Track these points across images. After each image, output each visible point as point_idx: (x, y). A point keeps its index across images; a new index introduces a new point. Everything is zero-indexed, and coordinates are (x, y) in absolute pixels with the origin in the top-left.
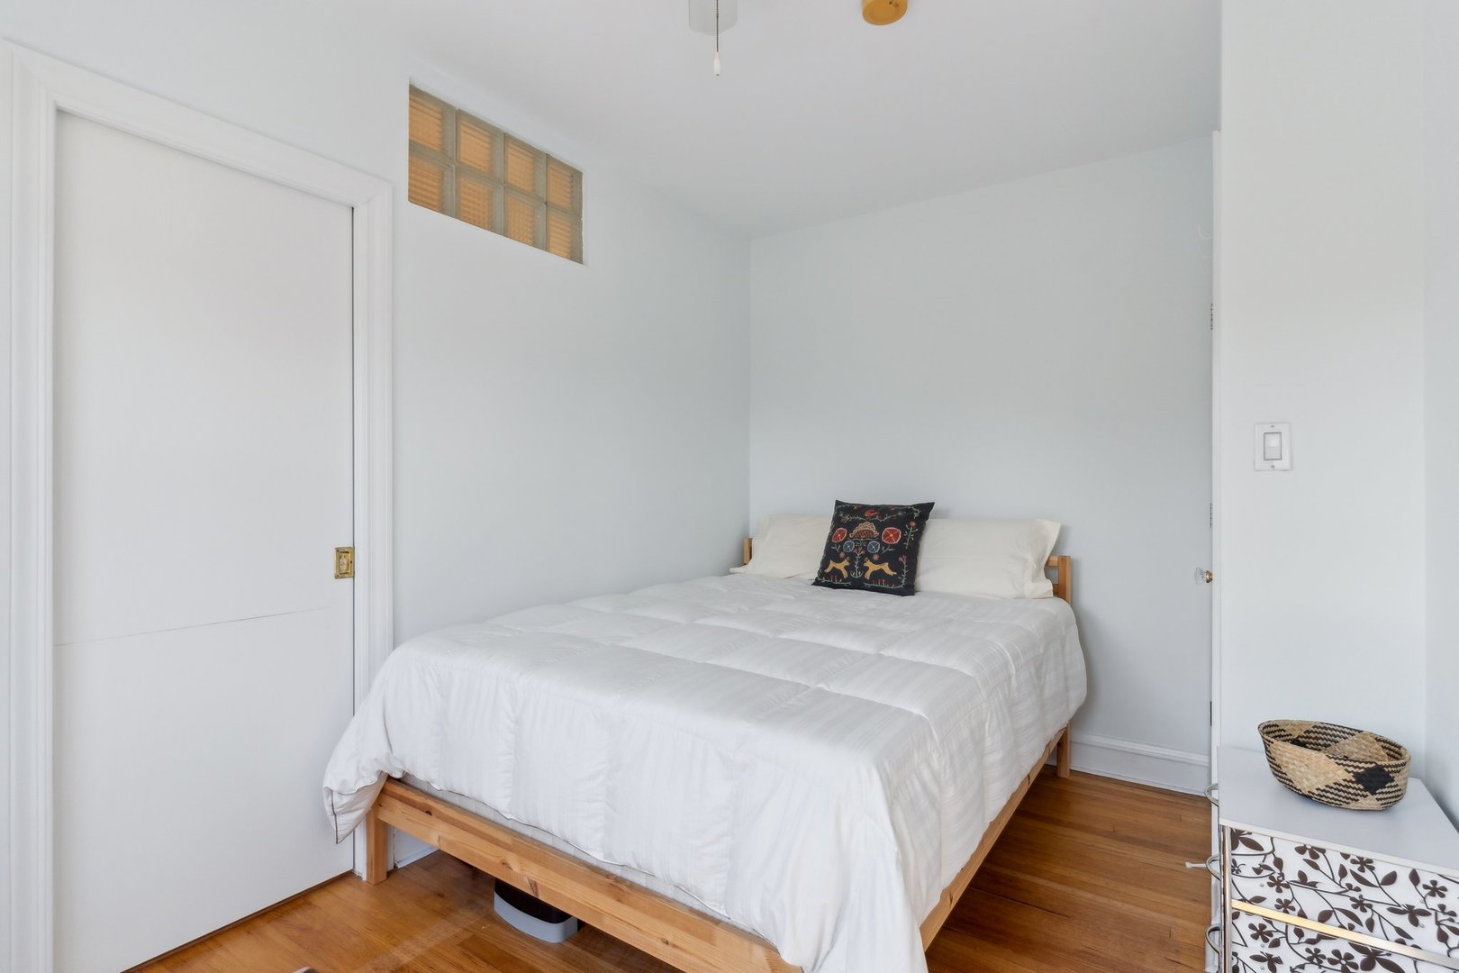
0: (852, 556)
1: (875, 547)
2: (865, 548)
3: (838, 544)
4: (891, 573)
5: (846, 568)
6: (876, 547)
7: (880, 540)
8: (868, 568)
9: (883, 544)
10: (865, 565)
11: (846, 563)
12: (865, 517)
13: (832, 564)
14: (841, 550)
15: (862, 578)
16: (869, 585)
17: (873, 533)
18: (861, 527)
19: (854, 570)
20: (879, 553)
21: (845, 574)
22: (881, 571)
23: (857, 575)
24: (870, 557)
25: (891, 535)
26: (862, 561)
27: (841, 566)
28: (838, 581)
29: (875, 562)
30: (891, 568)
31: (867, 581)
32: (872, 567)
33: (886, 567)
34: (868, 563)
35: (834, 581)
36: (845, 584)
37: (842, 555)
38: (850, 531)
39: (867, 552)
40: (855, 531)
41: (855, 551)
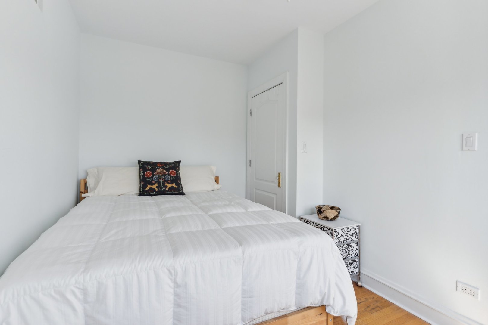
0: (159, 182)
1: (167, 178)
2: (164, 179)
3: (150, 178)
4: (176, 187)
5: (157, 187)
6: (169, 178)
7: (169, 175)
8: (167, 186)
9: (171, 177)
10: (166, 185)
11: (156, 185)
12: (158, 167)
13: (149, 187)
14: (152, 180)
15: (165, 190)
16: (168, 193)
17: (165, 172)
18: (158, 171)
19: (161, 187)
20: (170, 180)
21: (157, 190)
22: (173, 186)
23: (162, 189)
24: (167, 182)
25: (173, 173)
26: (164, 184)
27: (154, 187)
28: (153, 192)
29: (170, 184)
30: (176, 185)
31: (167, 191)
32: (169, 186)
33: (174, 185)
34: (167, 184)
35: (151, 193)
36: (156, 193)
37: (153, 182)
38: (154, 172)
39: (165, 180)
40: (156, 172)
41: (160, 180)
